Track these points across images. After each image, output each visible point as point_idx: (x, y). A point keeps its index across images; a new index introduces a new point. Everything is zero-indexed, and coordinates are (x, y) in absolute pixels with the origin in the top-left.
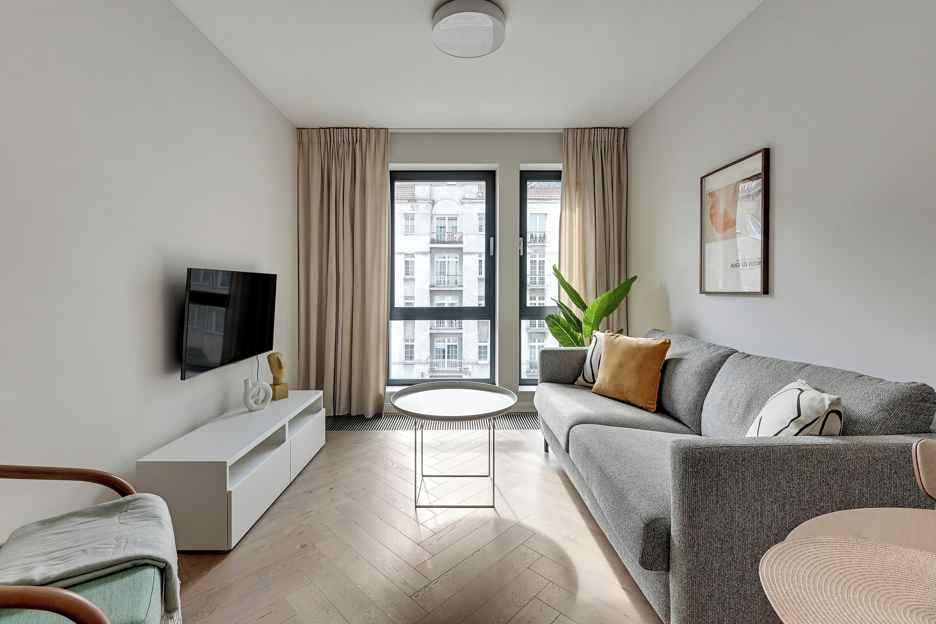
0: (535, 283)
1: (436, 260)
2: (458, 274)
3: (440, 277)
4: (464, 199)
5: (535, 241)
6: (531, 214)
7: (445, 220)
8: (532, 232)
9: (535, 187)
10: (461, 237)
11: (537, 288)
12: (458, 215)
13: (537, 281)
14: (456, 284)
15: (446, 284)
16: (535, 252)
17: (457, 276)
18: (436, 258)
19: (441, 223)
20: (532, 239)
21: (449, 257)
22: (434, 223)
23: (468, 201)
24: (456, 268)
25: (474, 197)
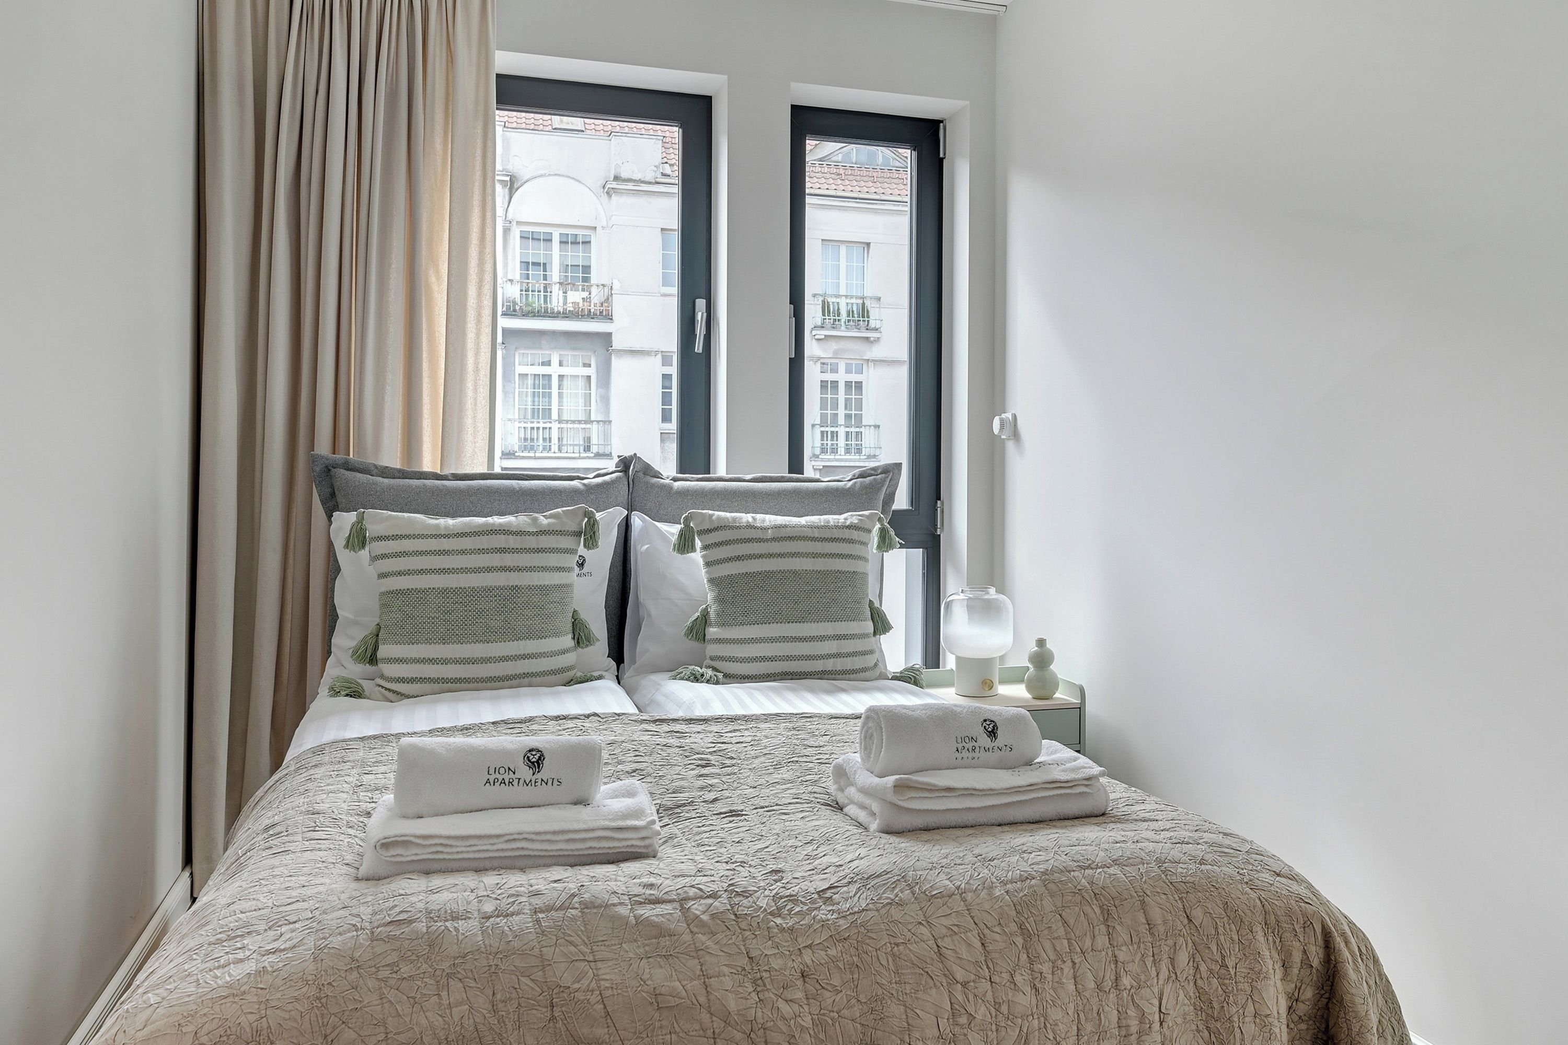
0: (834, 451)
1: (520, 369)
2: (592, 419)
3: (532, 425)
4: (616, 178)
5: (837, 323)
6: (822, 240)
7: (549, 243)
8: (824, 295)
9: (833, 159)
10: (608, 300)
11: (843, 464)
12: (596, 228)
13: (842, 442)
14: (587, 448)
15: (555, 448)
16: (837, 355)
17: (589, 421)
18: (519, 365)
19: (536, 253)
20: (827, 317)
21: (565, 363)
22: (514, 248)
23: (630, 186)
24: (588, 398)
25: (649, 177)
